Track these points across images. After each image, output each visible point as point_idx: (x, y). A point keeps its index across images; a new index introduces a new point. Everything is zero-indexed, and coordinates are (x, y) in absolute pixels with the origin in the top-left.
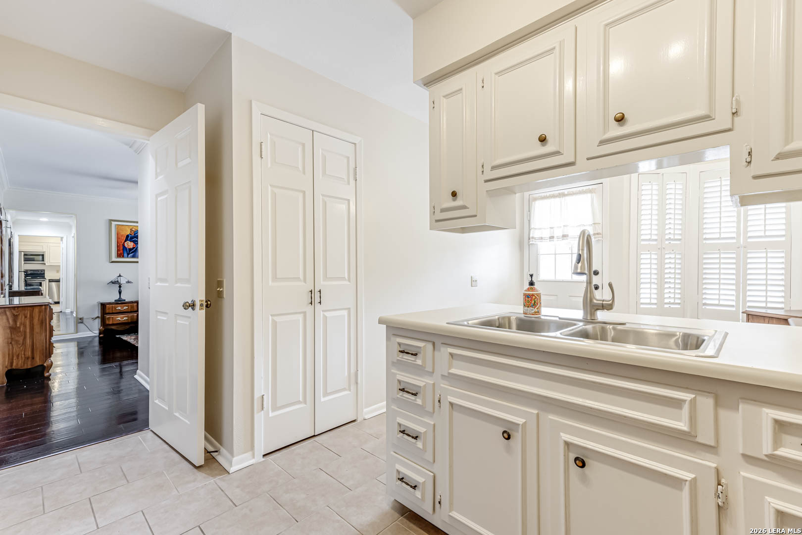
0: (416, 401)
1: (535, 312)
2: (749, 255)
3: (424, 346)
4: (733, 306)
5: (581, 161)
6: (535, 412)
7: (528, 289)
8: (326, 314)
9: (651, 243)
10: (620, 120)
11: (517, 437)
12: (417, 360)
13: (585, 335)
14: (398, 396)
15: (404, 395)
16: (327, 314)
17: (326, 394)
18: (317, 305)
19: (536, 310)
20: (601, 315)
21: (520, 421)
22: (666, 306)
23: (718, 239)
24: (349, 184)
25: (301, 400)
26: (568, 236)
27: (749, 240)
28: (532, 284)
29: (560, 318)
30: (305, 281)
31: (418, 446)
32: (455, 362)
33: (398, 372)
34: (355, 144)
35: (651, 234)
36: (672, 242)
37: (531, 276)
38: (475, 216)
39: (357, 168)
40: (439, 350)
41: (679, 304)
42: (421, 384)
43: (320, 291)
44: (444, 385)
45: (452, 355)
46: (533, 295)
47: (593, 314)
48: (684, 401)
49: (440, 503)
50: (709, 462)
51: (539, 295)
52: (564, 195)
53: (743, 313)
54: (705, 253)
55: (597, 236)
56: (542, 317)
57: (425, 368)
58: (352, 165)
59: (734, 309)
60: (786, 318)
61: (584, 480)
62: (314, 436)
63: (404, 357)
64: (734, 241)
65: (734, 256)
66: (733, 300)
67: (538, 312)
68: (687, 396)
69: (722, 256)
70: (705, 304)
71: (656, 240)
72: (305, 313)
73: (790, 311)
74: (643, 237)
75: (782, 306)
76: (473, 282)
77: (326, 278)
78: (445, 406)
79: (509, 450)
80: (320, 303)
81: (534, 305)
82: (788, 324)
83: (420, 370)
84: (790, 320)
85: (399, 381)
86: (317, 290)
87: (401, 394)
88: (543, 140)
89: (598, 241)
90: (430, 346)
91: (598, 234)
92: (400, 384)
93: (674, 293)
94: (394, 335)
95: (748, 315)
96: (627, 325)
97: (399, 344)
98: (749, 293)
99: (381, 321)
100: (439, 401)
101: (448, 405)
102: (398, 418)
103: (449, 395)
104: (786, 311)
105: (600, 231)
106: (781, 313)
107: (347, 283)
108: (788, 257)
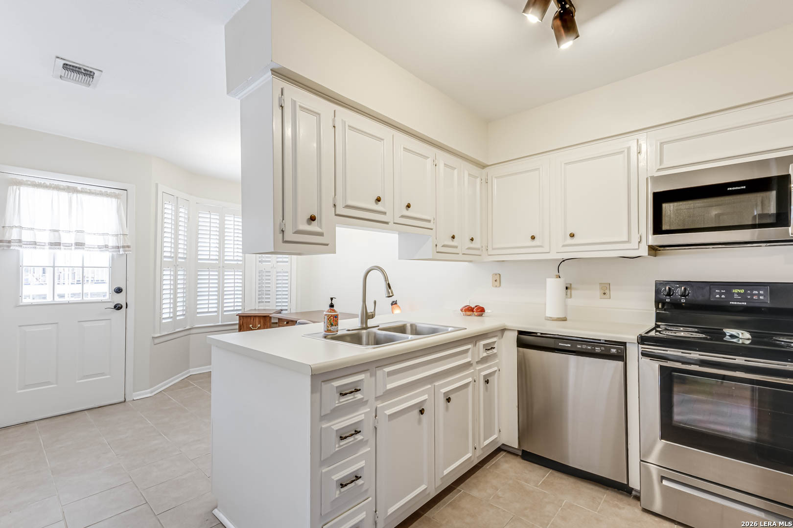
0: (356, 439)
2: (226, 273)
3: (365, 377)
9: (169, 260)
10: (409, 207)
12: (359, 395)
14: (338, 449)
15: (344, 443)
20: (370, 323)
23: (208, 260)
26: (84, 245)
27: (225, 262)
28: (332, 306)
32: (389, 378)
35: (170, 252)
40: (374, 375)
41: (184, 315)
42: (362, 417)
44: (380, 404)
45: (388, 373)
47: (366, 323)
52: (75, 191)
54: (200, 271)
55: (127, 249)
57: (365, 398)
63: (344, 400)
64: (217, 262)
65: (216, 273)
69: (211, 273)
71: (172, 258)
74: (165, 254)
75: (240, 308)
83: (360, 405)
85: (336, 432)
87: (340, 445)
88: (379, 200)
90: (368, 375)
92: (338, 434)
93: (183, 306)
97: (337, 388)
102: (333, 477)
108: (244, 275)
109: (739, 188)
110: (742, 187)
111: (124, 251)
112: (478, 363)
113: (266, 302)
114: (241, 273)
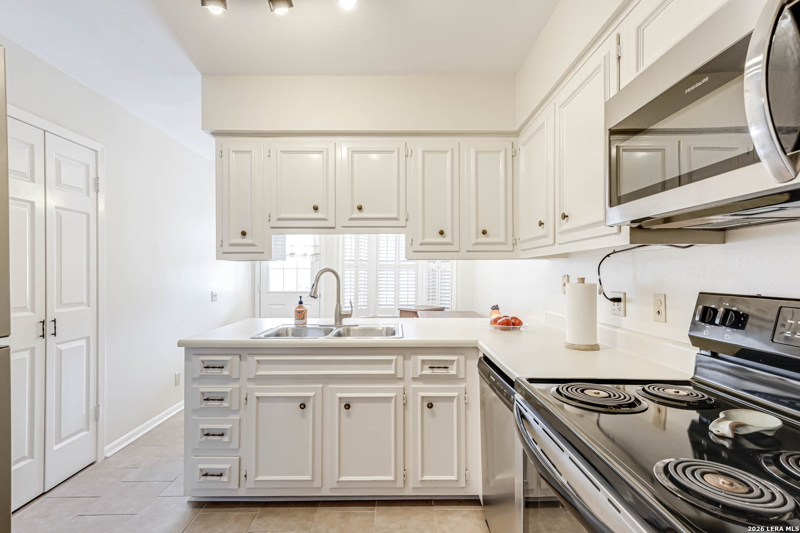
1: (304, 323)
2: (401, 272)
3: (232, 359)
4: (393, 305)
5: (338, 227)
6: (321, 386)
7: (299, 307)
8: (60, 346)
9: (351, 262)
10: (360, 208)
11: (310, 406)
12: (223, 372)
13: (339, 335)
14: (202, 406)
15: (209, 404)
16: (62, 347)
17: (59, 440)
18: (50, 338)
19: (304, 321)
20: (346, 322)
21: (311, 394)
22: (359, 308)
23: (387, 261)
24: (88, 195)
25: (26, 455)
27: (401, 263)
28: (301, 303)
29: (320, 326)
30: (33, 310)
31: (224, 441)
32: (261, 366)
33: (198, 386)
34: (96, 151)
35: (351, 256)
36: (362, 262)
37: (301, 297)
38: (263, 253)
39: (100, 179)
40: (246, 360)
41: (366, 306)
42: (228, 390)
43: (55, 321)
44: (251, 385)
45: (258, 361)
46: (302, 311)
47: (340, 321)
48: (393, 360)
49: (245, 476)
50: (400, 385)
51: (306, 310)
53: (398, 309)
54: (380, 271)
55: (317, 256)
56: (308, 326)
57: (231, 376)
58: (92, 175)
59: (393, 307)
60: (416, 311)
61: (349, 416)
62: (44, 494)
63: (208, 372)
64: (393, 263)
65: (394, 273)
66: (393, 301)
67: (305, 323)
68: (394, 358)
69: (389, 272)
70: (379, 305)
71: (354, 260)
72: (32, 350)
73: (417, 306)
74: (346, 258)
75: (413, 303)
76: (214, 296)
77: (61, 304)
78: (252, 401)
79: (303, 416)
80: (55, 334)
81: (303, 318)
82: (418, 317)
83: (228, 379)
84: (419, 313)
85: (203, 393)
86: (50, 318)
87: (204, 404)
88: (316, 209)
89: (317, 259)
90: (237, 358)
91: (317, 254)
92: (203, 395)
93: (364, 298)
94: (194, 354)
95: (401, 311)
96: (359, 326)
97: (203, 362)
98: (400, 297)
99: (180, 344)
100: (246, 399)
101: (255, 400)
103: (256, 392)
104: (416, 307)
105: (318, 252)
106: (413, 308)
107: (86, 308)
108: (417, 274)
109: (700, 84)
110: (704, 81)
111: (315, 257)
112: (414, 379)
113: (433, 299)
114: (414, 273)
